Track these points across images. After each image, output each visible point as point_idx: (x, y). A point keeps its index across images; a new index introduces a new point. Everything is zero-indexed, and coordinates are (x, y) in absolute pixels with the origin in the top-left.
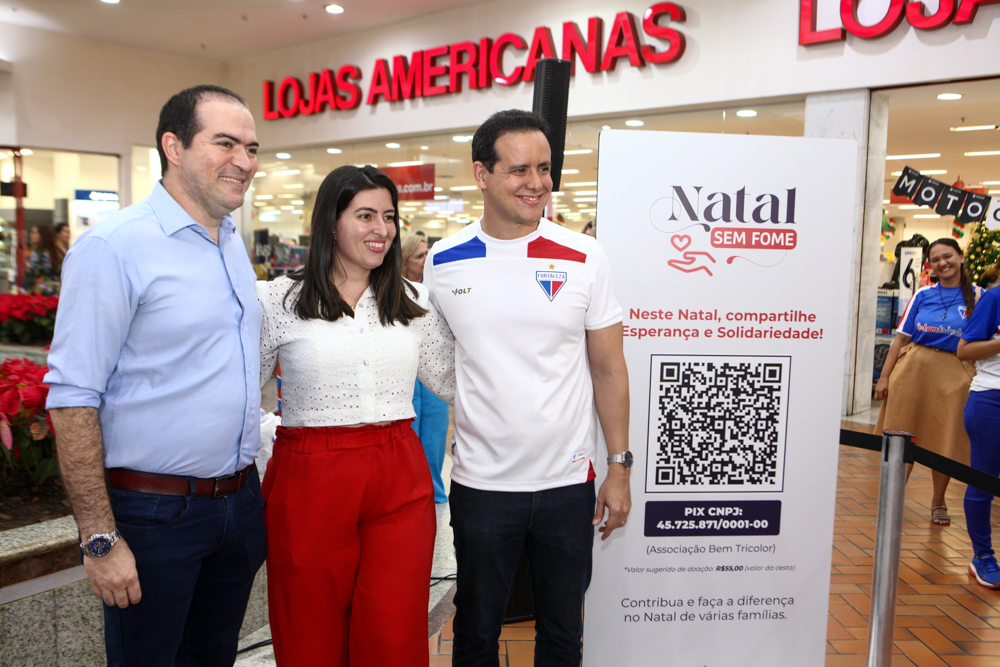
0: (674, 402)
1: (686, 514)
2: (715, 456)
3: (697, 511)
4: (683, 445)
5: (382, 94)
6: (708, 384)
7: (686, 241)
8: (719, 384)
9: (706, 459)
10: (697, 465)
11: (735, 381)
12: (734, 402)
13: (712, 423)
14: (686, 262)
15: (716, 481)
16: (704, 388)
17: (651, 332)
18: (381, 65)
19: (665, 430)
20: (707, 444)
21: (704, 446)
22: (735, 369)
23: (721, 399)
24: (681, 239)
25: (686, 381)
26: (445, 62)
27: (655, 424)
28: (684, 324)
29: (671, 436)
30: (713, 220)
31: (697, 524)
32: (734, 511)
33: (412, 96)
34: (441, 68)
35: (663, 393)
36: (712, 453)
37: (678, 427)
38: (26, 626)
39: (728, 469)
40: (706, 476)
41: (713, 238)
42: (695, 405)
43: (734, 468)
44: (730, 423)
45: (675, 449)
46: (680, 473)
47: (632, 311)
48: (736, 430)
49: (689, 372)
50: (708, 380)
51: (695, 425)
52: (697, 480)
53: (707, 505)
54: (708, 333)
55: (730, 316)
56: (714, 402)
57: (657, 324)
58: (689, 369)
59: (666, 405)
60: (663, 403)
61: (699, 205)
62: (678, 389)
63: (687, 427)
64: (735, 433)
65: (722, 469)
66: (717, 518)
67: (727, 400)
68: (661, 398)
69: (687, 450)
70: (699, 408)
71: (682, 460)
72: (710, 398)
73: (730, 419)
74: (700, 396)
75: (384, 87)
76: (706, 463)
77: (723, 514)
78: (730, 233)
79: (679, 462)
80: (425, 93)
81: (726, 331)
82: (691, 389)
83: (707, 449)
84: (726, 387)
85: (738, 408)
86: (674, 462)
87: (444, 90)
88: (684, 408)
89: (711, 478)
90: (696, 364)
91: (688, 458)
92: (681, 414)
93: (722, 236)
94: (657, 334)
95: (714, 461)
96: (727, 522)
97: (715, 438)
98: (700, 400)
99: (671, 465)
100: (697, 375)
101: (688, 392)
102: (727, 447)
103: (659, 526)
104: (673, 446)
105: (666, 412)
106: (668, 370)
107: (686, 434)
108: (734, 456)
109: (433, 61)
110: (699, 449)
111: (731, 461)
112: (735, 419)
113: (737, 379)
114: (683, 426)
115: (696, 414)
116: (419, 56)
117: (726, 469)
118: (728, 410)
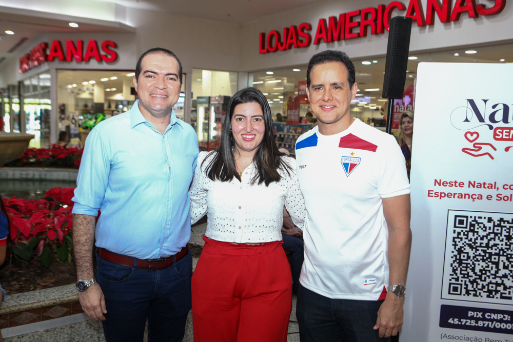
0: (463, 242)
1: (469, 315)
2: (491, 279)
3: (477, 314)
4: (468, 270)
5: (323, 38)
6: (488, 231)
7: (475, 136)
8: (496, 231)
9: (485, 280)
10: (478, 284)
11: (508, 230)
12: (506, 244)
13: (490, 257)
14: (475, 149)
15: (491, 296)
16: (485, 234)
17: (449, 195)
18: (323, 22)
19: (456, 259)
20: (486, 271)
21: (484, 272)
22: (508, 222)
23: (497, 241)
24: (472, 134)
25: (472, 228)
26: (358, 19)
27: (449, 255)
28: (472, 190)
29: (460, 263)
30: (495, 122)
31: (477, 322)
32: (504, 317)
33: (339, 39)
34: (356, 23)
35: (456, 235)
36: (489, 277)
37: (465, 258)
38: (83, 337)
39: (501, 288)
40: (484, 292)
41: (495, 134)
42: (478, 245)
43: (505, 288)
44: (502, 258)
45: (463, 272)
46: (466, 288)
47: (436, 181)
48: (507, 263)
49: (474, 223)
50: (488, 228)
51: (477, 257)
52: (478, 294)
53: (484, 311)
54: (489, 197)
55: (506, 187)
56: (492, 243)
57: (453, 190)
58: (475, 220)
59: (457, 243)
60: (455, 242)
61: (486, 112)
62: (466, 233)
63: (471, 258)
64: (506, 265)
65: (496, 288)
66: (492, 320)
67: (502, 243)
68: (454, 238)
69: (471, 273)
70: (480, 246)
71: (467, 280)
72: (489, 241)
73: (503, 255)
74: (482, 239)
75: (324, 35)
76: (485, 283)
77: (496, 318)
78: (508, 131)
79: (465, 281)
80: (346, 38)
81: (502, 197)
82: (475, 234)
83: (485, 274)
84: (501, 234)
85: (510, 248)
86: (462, 281)
87: (357, 35)
88: (470, 245)
89: (488, 294)
90: (480, 218)
91: (471, 279)
92: (468, 249)
93: (502, 133)
94: (452, 197)
95: (491, 283)
96: (499, 324)
97: (492, 267)
98: (482, 241)
99: (460, 282)
100: (480, 225)
101: (474, 235)
102: (501, 273)
103: (449, 321)
104: (461, 270)
105: (457, 248)
106: (460, 221)
107: (471, 263)
108: (505, 280)
109: (351, 19)
110: (480, 274)
111: (503, 283)
112: (507, 256)
113: (509, 229)
114: (469, 257)
115: (478, 250)
116: (343, 16)
117: (499, 288)
118: (502, 249)
